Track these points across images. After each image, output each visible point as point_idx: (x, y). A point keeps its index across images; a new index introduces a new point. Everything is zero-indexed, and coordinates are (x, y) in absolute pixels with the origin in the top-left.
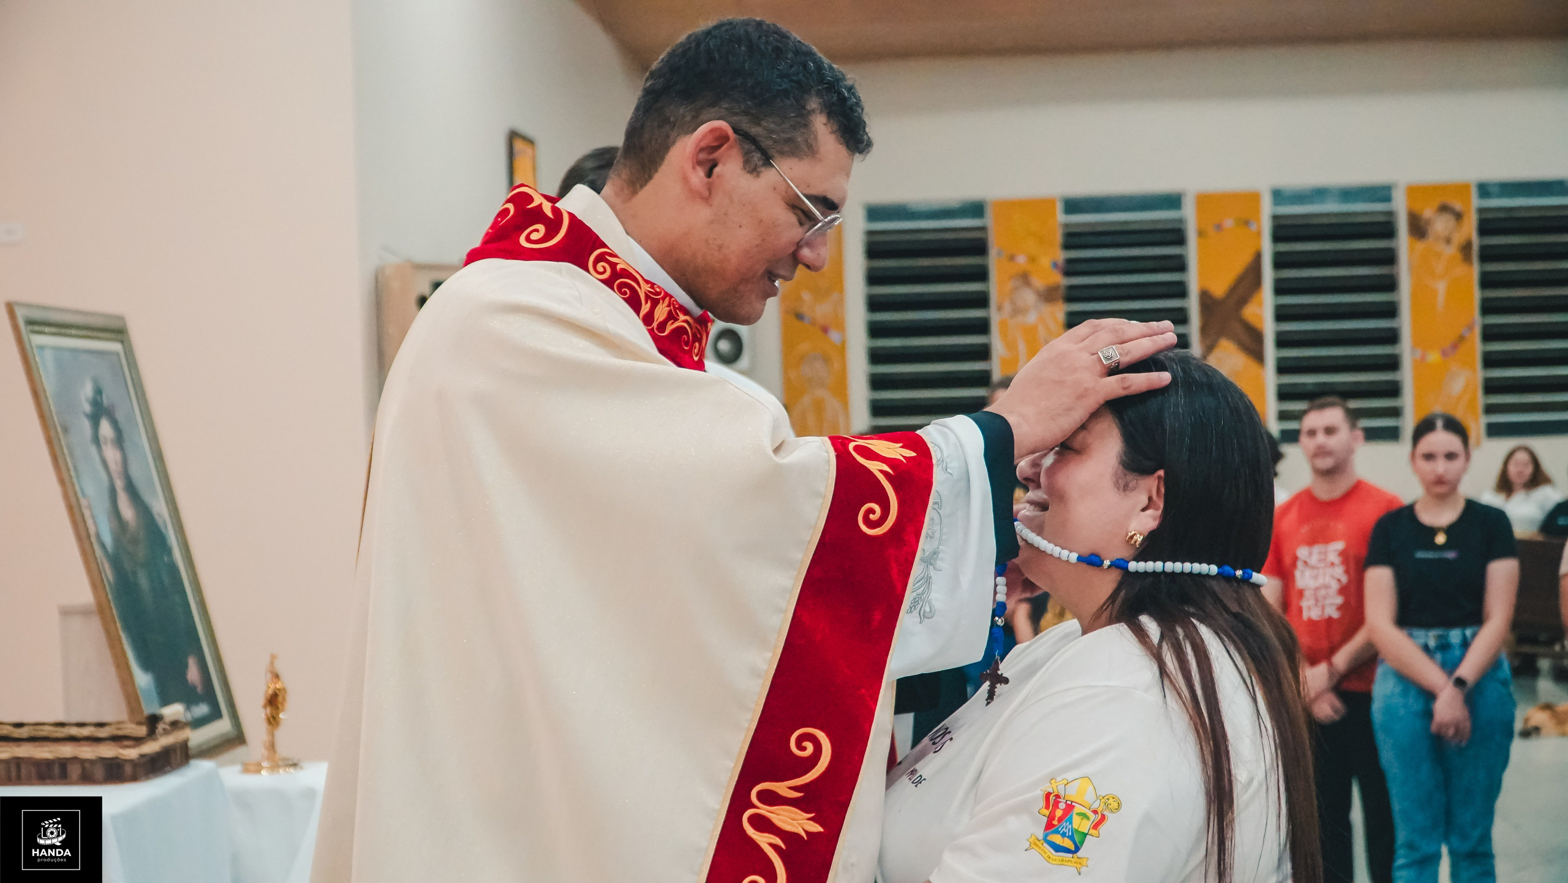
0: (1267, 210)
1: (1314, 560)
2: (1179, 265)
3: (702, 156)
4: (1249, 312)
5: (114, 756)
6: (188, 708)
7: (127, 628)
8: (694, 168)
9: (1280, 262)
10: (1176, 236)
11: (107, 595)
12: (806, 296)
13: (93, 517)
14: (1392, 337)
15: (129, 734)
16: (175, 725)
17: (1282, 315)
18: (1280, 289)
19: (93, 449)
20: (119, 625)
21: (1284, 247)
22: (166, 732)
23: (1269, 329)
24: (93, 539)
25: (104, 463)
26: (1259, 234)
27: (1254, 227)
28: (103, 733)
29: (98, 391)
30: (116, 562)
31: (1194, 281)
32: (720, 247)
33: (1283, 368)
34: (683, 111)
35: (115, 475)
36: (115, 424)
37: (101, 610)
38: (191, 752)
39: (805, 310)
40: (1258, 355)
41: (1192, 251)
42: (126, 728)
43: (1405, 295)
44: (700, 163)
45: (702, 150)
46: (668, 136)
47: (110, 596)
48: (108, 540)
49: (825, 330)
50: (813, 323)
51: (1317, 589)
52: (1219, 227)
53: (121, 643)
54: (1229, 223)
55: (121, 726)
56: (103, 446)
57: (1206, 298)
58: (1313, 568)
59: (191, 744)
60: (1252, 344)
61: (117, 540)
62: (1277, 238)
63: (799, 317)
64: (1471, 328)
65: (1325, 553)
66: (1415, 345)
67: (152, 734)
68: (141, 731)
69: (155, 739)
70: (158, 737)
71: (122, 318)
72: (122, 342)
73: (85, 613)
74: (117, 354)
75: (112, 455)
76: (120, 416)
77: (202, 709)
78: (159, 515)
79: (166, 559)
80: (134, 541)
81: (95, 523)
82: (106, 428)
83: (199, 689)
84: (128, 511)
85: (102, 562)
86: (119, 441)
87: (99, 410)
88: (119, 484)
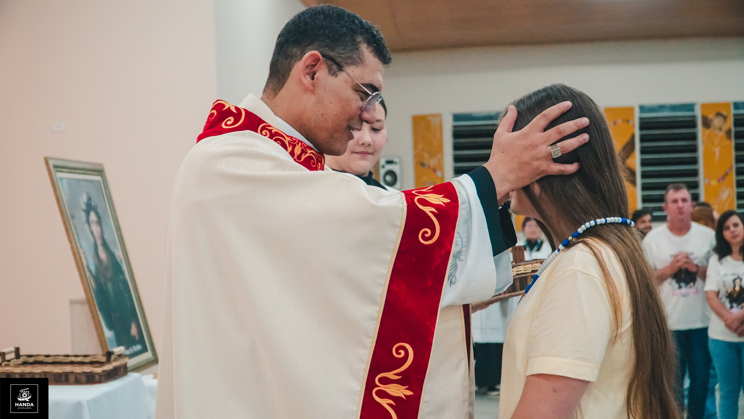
0: (637, 115)
3: (307, 71)
4: (629, 162)
5: (90, 371)
6: (127, 348)
7: (101, 309)
8: (304, 76)
9: (643, 139)
11: (92, 294)
12: (426, 155)
13: (86, 258)
14: (695, 173)
15: (99, 360)
16: (120, 356)
17: (644, 163)
18: (643, 151)
19: (86, 226)
20: (97, 309)
21: (645, 132)
22: (116, 360)
23: (638, 170)
25: (92, 233)
26: (633, 126)
27: (631, 123)
28: (87, 360)
29: (89, 199)
30: (96, 279)
32: (322, 115)
33: (644, 188)
34: (295, 50)
35: (97, 238)
36: (97, 214)
37: (89, 302)
38: (128, 369)
39: (425, 162)
42: (97, 358)
43: (701, 154)
44: (308, 74)
45: (307, 67)
46: (290, 63)
48: (93, 268)
49: (435, 170)
50: (429, 167)
52: (615, 123)
53: (98, 317)
54: (619, 121)
55: (96, 357)
56: (92, 225)
59: (129, 365)
60: (631, 176)
61: (97, 269)
62: (641, 128)
63: (423, 165)
64: (731, 169)
66: (705, 177)
67: (109, 361)
68: (104, 359)
69: (111, 363)
70: (112, 362)
71: (101, 165)
72: (102, 176)
73: (81, 303)
74: (99, 182)
75: (96, 229)
76: (100, 211)
77: (138, 347)
78: (118, 256)
79: (121, 277)
80: (106, 269)
81: (87, 261)
82: (93, 216)
83: (137, 338)
84: (103, 255)
85: (90, 279)
86: (99, 222)
87: (90, 208)
88: (99, 242)
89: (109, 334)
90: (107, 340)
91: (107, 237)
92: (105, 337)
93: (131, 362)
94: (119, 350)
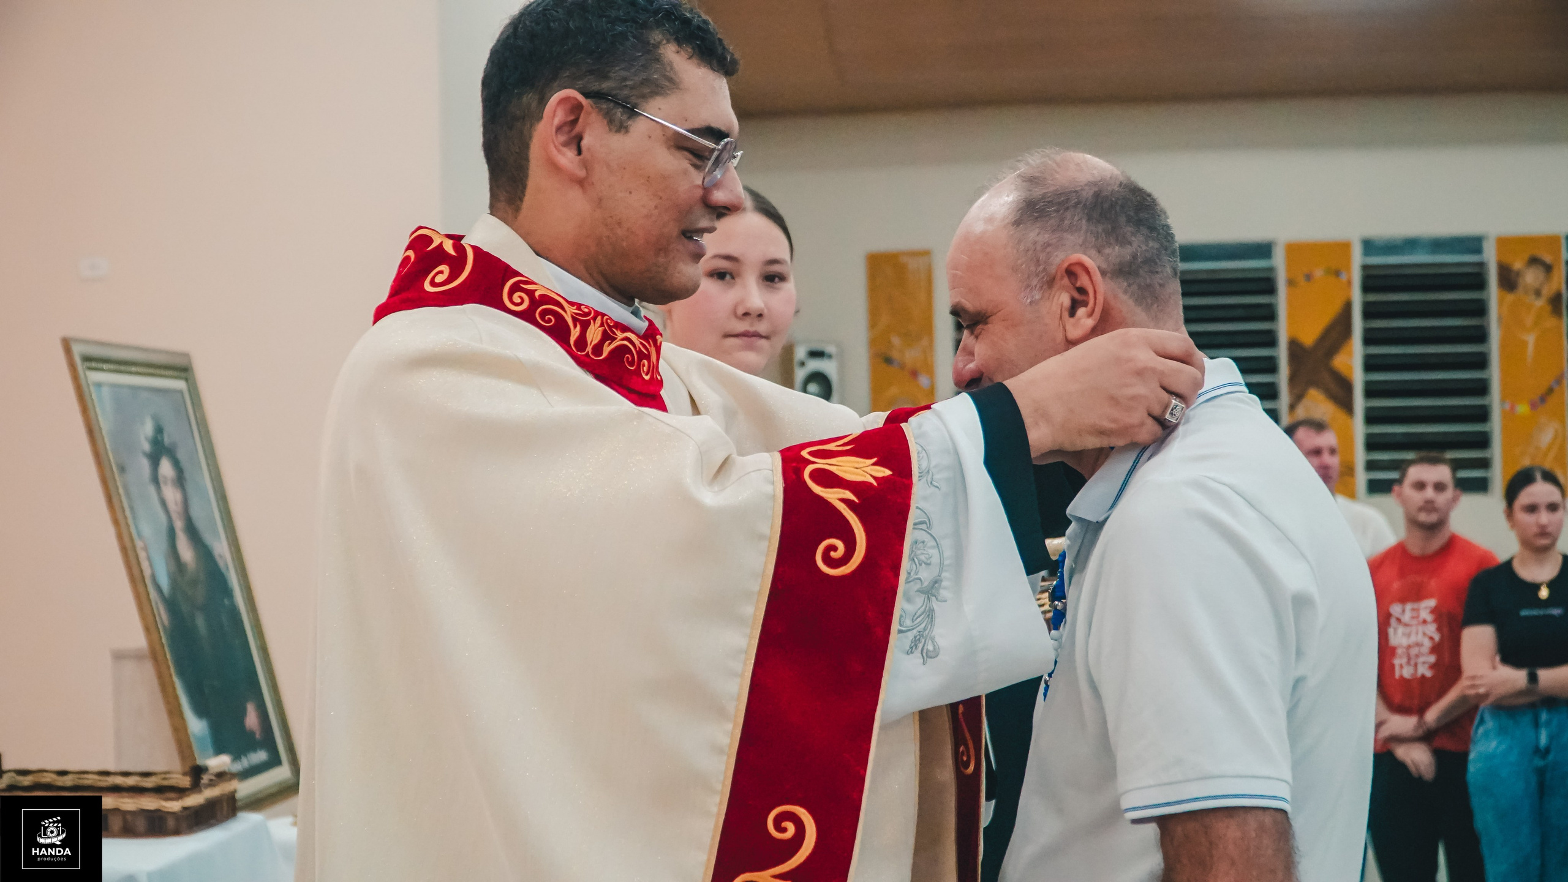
0: (1357, 259)
1: (1407, 617)
2: (1269, 314)
3: (562, 138)
4: (1339, 362)
5: (156, 808)
7: (181, 674)
8: (559, 150)
9: (1369, 313)
10: (1266, 284)
11: (161, 638)
12: (896, 341)
13: (149, 559)
14: (1481, 389)
15: (175, 785)
16: (221, 776)
17: (1370, 365)
18: (1370, 338)
19: (152, 489)
20: (172, 670)
21: (1373, 297)
22: (212, 784)
23: (1358, 379)
24: (148, 581)
25: (163, 503)
26: (1349, 283)
27: (1344, 277)
28: (149, 783)
29: (159, 430)
30: (171, 604)
31: (1283, 332)
33: (1371, 418)
35: (174, 516)
36: (176, 464)
37: (154, 655)
38: (239, 805)
39: (895, 355)
40: (1347, 406)
41: (1282, 300)
42: (172, 778)
43: (1495, 347)
44: (564, 144)
45: (558, 129)
47: (164, 640)
48: (164, 582)
49: (914, 374)
50: (902, 367)
51: (1409, 647)
52: (1309, 277)
53: (174, 689)
54: (1319, 273)
55: (168, 776)
56: (162, 485)
57: (1295, 346)
58: (1406, 625)
59: (239, 796)
60: (1342, 394)
61: (174, 584)
62: (1366, 288)
63: (888, 360)
64: (1560, 379)
65: (1417, 610)
66: (1504, 397)
67: (196, 786)
68: (186, 782)
69: (200, 791)
70: (203, 789)
71: (187, 355)
72: (186, 380)
73: (137, 656)
74: (181, 392)
75: (172, 495)
76: (181, 455)
77: (261, 756)
78: (221, 556)
79: (226, 602)
80: (194, 583)
81: (151, 565)
82: (166, 468)
83: (258, 736)
84: (187, 553)
85: (157, 604)
86: (180, 480)
87: (159, 449)
88: (179, 525)
89: (197, 726)
90: (192, 740)
91: (196, 513)
92: (189, 731)
93: (244, 789)
94: (219, 762)
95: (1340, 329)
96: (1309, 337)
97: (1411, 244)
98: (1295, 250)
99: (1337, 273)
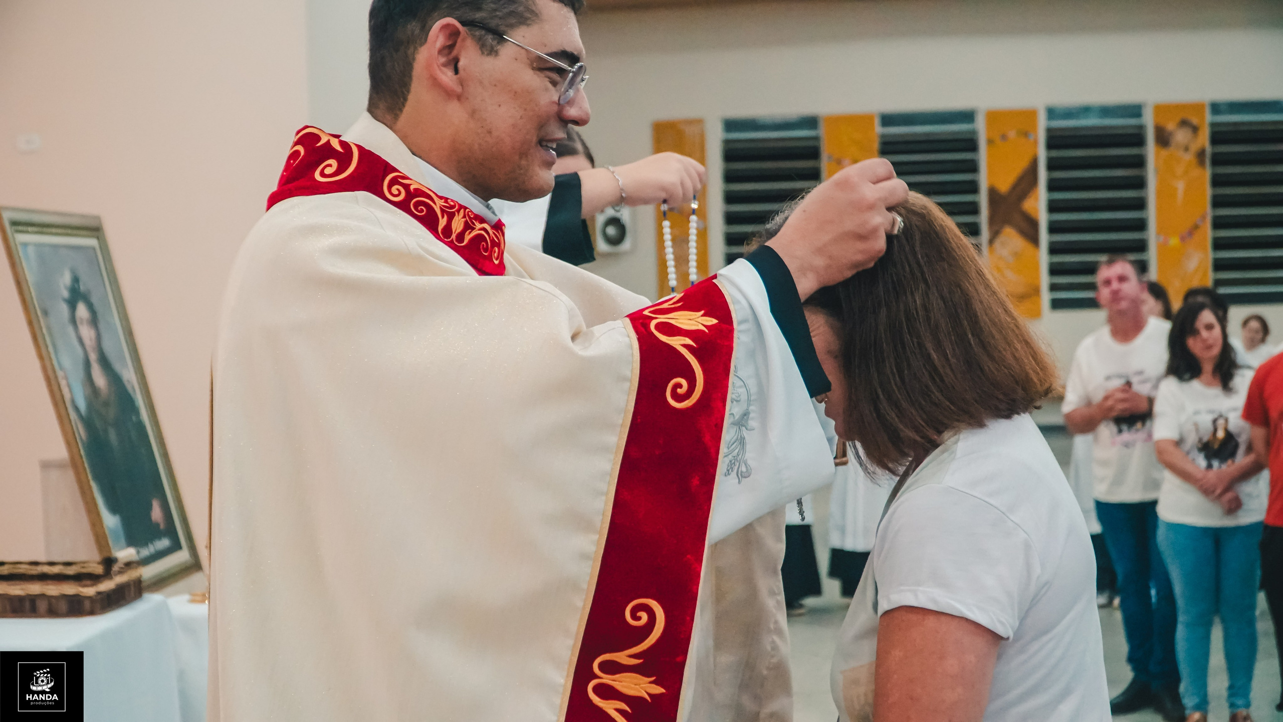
0: (1042, 123)
2: (972, 167)
4: (1028, 205)
5: (76, 593)
8: (441, 67)
9: (1051, 166)
10: (970, 144)
11: (79, 450)
13: (69, 387)
14: (1141, 225)
15: (92, 572)
16: (129, 564)
17: (1053, 207)
18: (1053, 186)
19: (70, 328)
20: (90, 477)
21: (1055, 153)
22: (120, 572)
23: (1043, 219)
25: (80, 340)
26: (1036, 142)
27: (1032, 138)
28: (70, 571)
29: (76, 280)
31: (984, 180)
32: (490, 132)
33: (1054, 250)
35: (89, 350)
36: (91, 307)
37: (74, 463)
38: (144, 587)
40: (1034, 240)
41: (983, 156)
42: (89, 567)
43: (1152, 192)
44: (444, 65)
45: (439, 52)
47: (82, 453)
48: (82, 405)
50: (681, 212)
52: (1004, 137)
54: (1012, 134)
55: (86, 565)
56: (79, 325)
57: (993, 193)
60: (1030, 231)
61: (90, 405)
62: (1050, 147)
64: (1203, 217)
66: (1160, 231)
67: (108, 573)
68: (100, 570)
69: (111, 578)
70: (114, 576)
71: (97, 218)
72: (98, 238)
73: (60, 466)
74: (94, 249)
75: (87, 333)
76: (95, 300)
77: (164, 543)
78: (129, 381)
79: (134, 419)
80: (107, 404)
81: (71, 391)
82: (82, 311)
83: (162, 527)
84: (100, 380)
85: (76, 424)
86: (94, 320)
87: (76, 296)
88: (93, 357)
89: (111, 521)
90: (107, 532)
92: (105, 526)
93: (148, 573)
95: (1028, 179)
96: (1004, 186)
97: (1085, 110)
98: (994, 117)
99: (1026, 134)
